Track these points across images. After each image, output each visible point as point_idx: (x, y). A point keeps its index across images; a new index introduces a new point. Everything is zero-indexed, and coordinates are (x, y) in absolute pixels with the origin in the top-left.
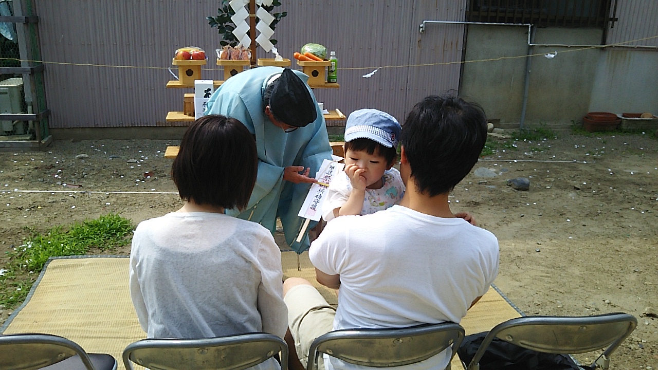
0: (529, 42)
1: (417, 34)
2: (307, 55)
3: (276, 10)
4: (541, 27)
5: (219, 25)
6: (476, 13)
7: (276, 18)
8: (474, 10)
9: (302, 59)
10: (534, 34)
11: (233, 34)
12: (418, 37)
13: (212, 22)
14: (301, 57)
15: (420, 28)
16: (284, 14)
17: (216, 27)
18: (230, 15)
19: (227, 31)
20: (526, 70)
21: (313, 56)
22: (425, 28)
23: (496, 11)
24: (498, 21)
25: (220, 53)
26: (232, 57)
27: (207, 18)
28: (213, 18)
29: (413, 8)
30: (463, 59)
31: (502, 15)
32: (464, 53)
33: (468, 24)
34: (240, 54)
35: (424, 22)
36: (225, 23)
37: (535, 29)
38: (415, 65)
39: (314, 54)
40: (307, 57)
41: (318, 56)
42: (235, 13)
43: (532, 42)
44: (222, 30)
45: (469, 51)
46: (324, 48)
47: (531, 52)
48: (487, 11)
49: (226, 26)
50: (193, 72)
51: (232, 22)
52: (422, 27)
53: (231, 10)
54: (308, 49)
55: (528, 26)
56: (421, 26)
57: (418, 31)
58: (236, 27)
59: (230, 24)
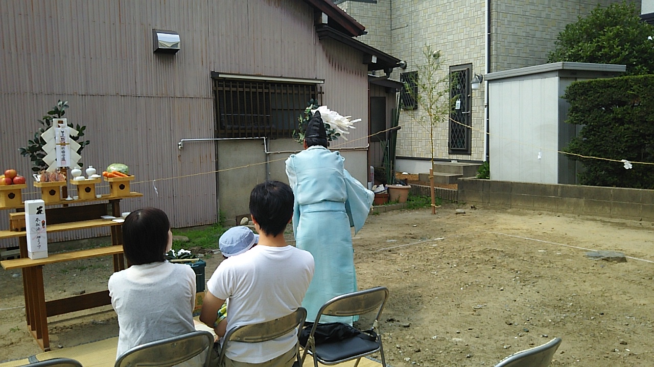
0: (266, 151)
1: (177, 151)
2: (114, 173)
3: (81, 139)
4: (272, 139)
5: (31, 154)
6: (223, 131)
7: (82, 145)
8: (221, 129)
9: (111, 176)
10: (268, 144)
11: (43, 161)
12: (178, 153)
13: (24, 152)
14: (109, 175)
15: (179, 145)
16: (88, 142)
17: (28, 156)
18: (41, 145)
19: (38, 158)
20: (267, 172)
21: (119, 173)
22: (183, 146)
23: (238, 129)
24: (233, 136)
25: (39, 178)
26: (50, 179)
27: (19, 149)
28: (24, 149)
29: (171, 130)
30: (217, 169)
31: (243, 131)
32: (217, 163)
33: (217, 140)
34: (57, 177)
35: (182, 140)
36: (36, 152)
37: (269, 140)
38: (178, 177)
39: (120, 172)
40: (115, 175)
41: (123, 173)
42: (46, 143)
43: (268, 150)
44: (33, 158)
45: (221, 161)
46: (127, 167)
47: (268, 158)
48: (231, 129)
49: (37, 155)
50: (14, 195)
51: (43, 151)
52: (180, 145)
53: (43, 142)
54: (113, 168)
55: (263, 139)
56: (180, 143)
57: (177, 149)
58: (47, 154)
59: (42, 153)
